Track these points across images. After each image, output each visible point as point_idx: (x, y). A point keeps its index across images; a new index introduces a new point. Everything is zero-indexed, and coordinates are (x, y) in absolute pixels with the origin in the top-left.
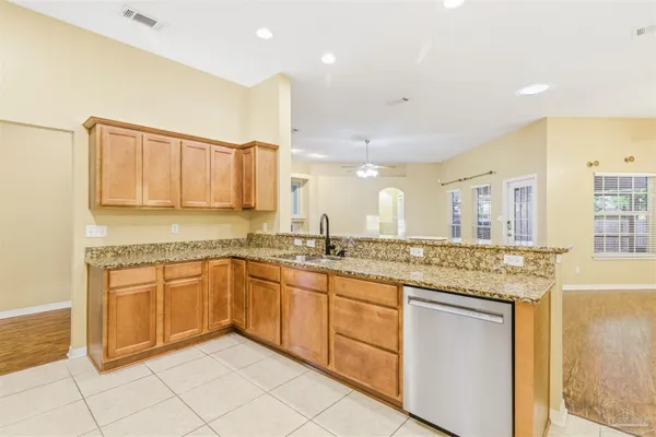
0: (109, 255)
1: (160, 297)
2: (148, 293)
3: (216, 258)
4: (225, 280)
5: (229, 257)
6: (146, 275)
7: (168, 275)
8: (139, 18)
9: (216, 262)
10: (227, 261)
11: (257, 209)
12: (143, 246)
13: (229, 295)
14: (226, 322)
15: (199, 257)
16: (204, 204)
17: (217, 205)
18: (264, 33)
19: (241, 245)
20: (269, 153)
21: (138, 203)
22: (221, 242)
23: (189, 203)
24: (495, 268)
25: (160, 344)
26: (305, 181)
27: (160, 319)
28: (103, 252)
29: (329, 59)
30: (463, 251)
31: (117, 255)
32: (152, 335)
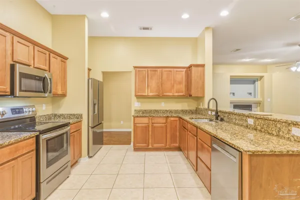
0: (141, 113)
1: (150, 129)
2: (146, 127)
3: (171, 117)
4: (176, 126)
5: (177, 117)
6: (145, 120)
7: (153, 121)
8: (144, 29)
9: (172, 119)
10: (177, 119)
11: (193, 96)
12: (151, 110)
13: (178, 134)
14: (177, 145)
15: (164, 116)
16: (171, 94)
17: (177, 94)
18: (185, 16)
19: (192, 113)
20: (200, 69)
21: (146, 94)
22: (182, 111)
23: (165, 94)
24: (287, 136)
25: (150, 147)
26: (261, 77)
27: (150, 137)
28: (139, 111)
29: (224, 13)
30: (271, 122)
31: (143, 113)
32: (147, 142)
